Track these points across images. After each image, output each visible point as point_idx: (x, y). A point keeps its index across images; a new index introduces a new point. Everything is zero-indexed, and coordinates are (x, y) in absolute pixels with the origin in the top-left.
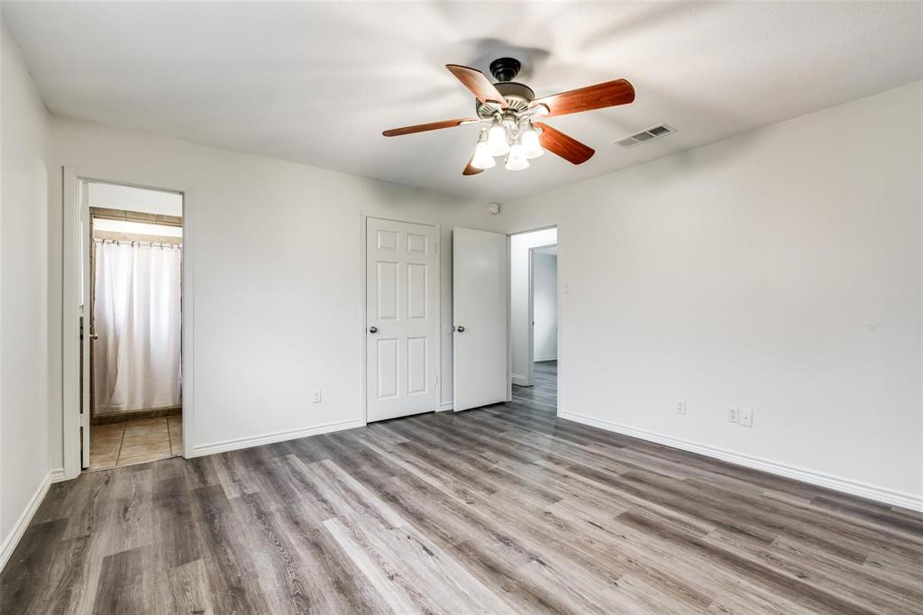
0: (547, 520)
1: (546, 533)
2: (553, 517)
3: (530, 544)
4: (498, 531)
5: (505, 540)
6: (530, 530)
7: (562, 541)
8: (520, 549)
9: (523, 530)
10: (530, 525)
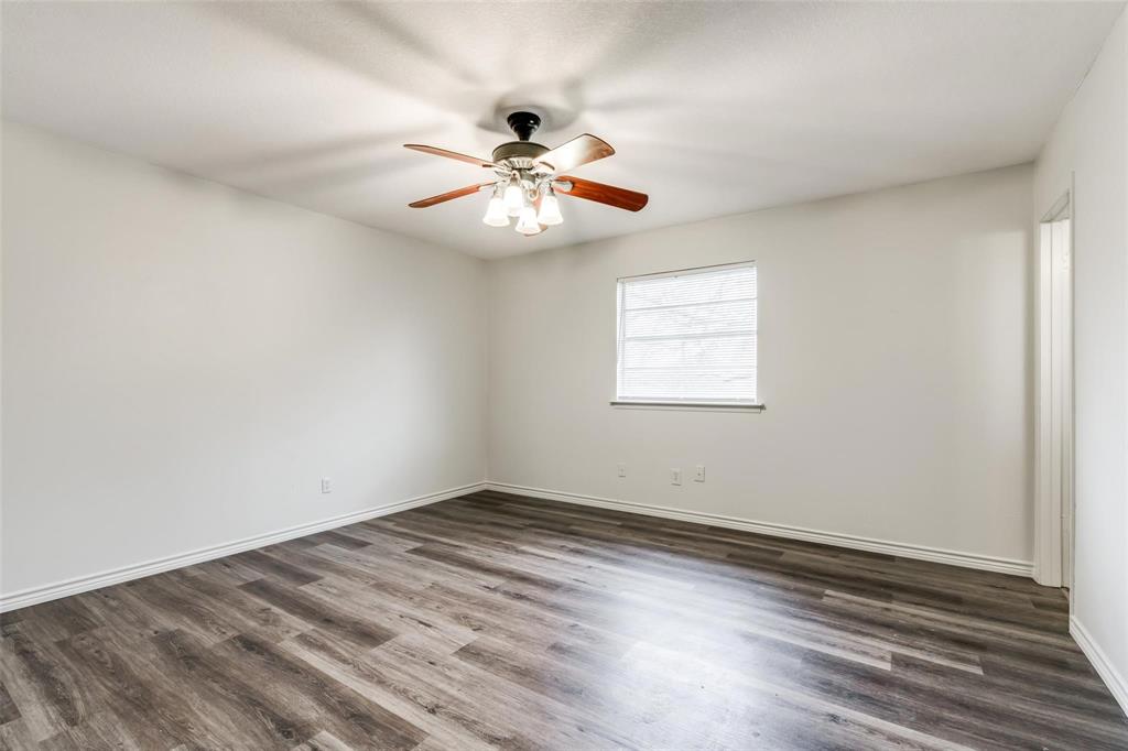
0: (479, 621)
1: (482, 609)
2: (471, 626)
3: (498, 598)
4: (528, 603)
5: (520, 597)
6: (498, 609)
7: (466, 605)
8: (506, 593)
9: (505, 608)
10: (498, 613)
